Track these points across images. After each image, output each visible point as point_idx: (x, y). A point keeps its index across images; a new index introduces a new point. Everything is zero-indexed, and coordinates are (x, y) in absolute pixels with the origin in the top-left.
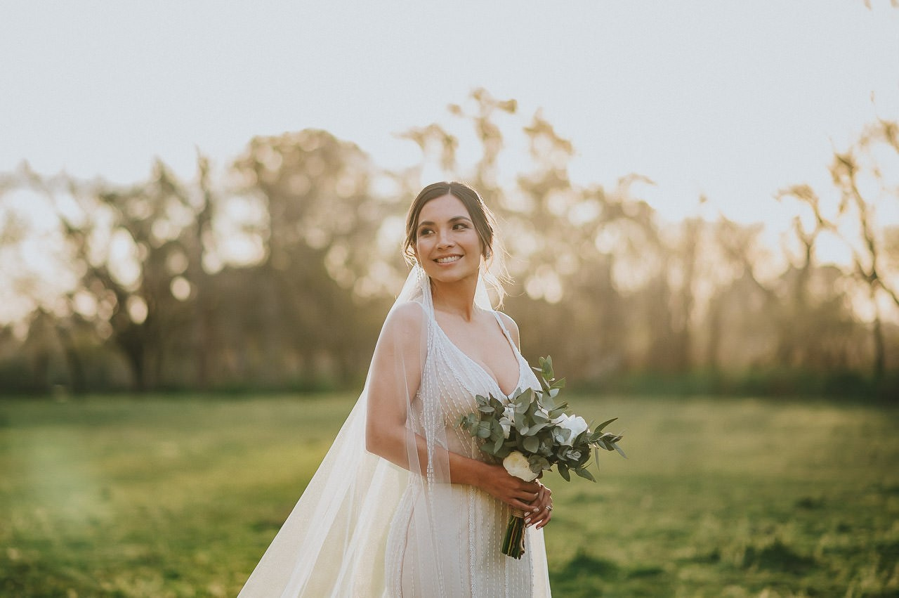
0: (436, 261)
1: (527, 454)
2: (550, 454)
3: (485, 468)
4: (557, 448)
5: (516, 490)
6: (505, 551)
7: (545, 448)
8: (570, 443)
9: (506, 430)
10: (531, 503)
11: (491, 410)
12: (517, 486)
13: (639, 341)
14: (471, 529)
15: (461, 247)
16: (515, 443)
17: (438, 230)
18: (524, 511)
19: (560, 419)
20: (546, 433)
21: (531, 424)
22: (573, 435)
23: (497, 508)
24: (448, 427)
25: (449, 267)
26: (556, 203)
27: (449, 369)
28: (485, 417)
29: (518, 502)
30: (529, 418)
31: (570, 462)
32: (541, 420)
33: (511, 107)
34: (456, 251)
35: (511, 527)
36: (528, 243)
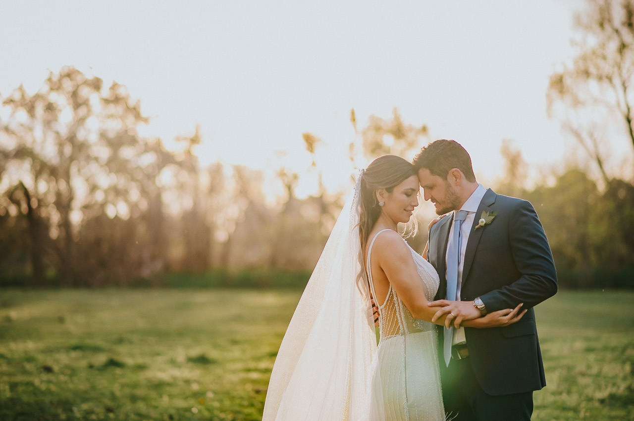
0: (407, 211)
13: (177, 252)
33: (96, 85)
36: (105, 180)
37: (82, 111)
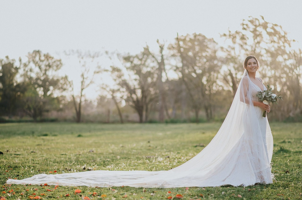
0: (251, 69)
1: (267, 100)
2: (271, 100)
3: (260, 103)
4: (272, 99)
5: (265, 106)
6: (263, 116)
7: (270, 99)
8: (274, 98)
9: (263, 96)
10: (267, 108)
11: (260, 93)
12: (265, 105)
14: (257, 113)
15: (255, 67)
16: (265, 98)
17: (251, 64)
18: (266, 110)
19: (272, 95)
20: (270, 97)
21: (268, 95)
22: (274, 97)
23: (261, 109)
24: (253, 97)
25: (253, 70)
26: (280, 59)
27: (253, 87)
28: (259, 95)
29: (265, 108)
30: (268, 94)
31: (274, 101)
32: (269, 94)
34: (254, 67)
35: (264, 112)
37: (258, 39)
